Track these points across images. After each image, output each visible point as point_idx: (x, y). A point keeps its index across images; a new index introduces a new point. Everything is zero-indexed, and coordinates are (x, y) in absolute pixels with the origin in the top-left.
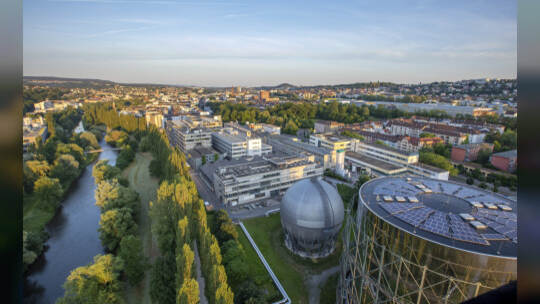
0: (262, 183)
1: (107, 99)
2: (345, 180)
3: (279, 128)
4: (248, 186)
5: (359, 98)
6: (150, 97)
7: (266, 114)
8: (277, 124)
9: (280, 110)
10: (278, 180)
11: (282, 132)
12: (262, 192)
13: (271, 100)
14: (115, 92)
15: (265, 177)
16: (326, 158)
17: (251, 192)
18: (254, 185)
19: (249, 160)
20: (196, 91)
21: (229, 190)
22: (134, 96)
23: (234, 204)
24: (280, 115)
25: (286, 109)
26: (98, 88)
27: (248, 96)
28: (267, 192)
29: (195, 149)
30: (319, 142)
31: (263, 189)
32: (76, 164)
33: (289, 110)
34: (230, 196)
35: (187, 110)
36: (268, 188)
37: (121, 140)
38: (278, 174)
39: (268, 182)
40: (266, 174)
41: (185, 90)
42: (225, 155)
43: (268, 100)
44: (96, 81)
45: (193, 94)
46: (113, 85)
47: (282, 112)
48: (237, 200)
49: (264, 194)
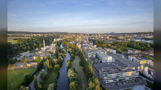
0: (116, 77)
1: (67, 38)
2: (149, 79)
3: (115, 51)
4: (111, 77)
5: (142, 39)
6: (76, 37)
7: (110, 45)
8: (114, 49)
9: (115, 44)
10: (122, 76)
11: (117, 52)
12: (116, 79)
13: (110, 39)
14: (69, 36)
15: (117, 74)
16: (139, 68)
17: (112, 79)
18: (113, 77)
19: (108, 64)
20: (87, 35)
21: (105, 78)
22: (73, 37)
23: (107, 82)
24: (115, 46)
25: (116, 43)
26: (65, 35)
27: (102, 37)
28: (118, 80)
29: (91, 58)
30: (133, 59)
31: (116, 78)
32: (62, 59)
33: (118, 44)
34: (105, 80)
35: (86, 42)
36: (118, 78)
37: (71, 52)
38: (122, 74)
39: (118, 76)
40: (118, 74)
41: (84, 35)
42: (100, 60)
43: (109, 39)
44: (65, 33)
45: (87, 36)
46: (68, 33)
47: (115, 45)
48: (108, 81)
49: (116, 80)
